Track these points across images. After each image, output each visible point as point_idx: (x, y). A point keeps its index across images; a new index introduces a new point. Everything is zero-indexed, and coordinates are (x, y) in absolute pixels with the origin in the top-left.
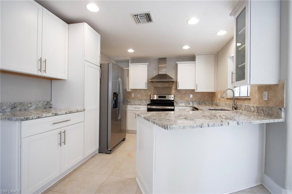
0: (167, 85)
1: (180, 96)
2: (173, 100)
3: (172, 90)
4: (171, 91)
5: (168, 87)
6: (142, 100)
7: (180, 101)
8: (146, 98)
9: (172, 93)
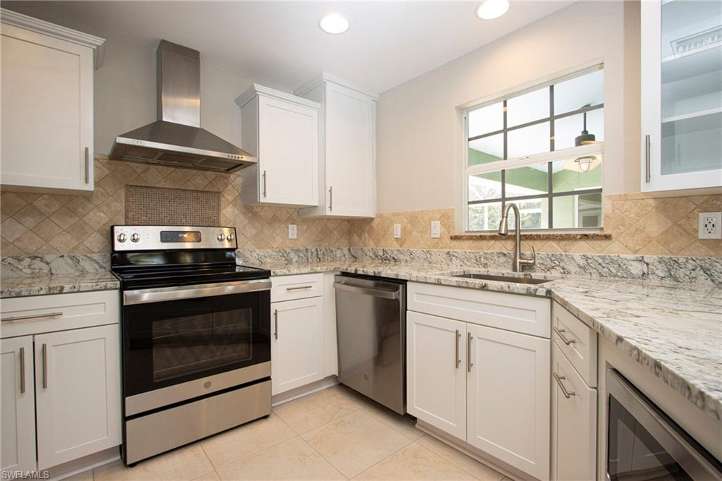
0: (199, 180)
1: (254, 231)
2: (232, 250)
3: (222, 205)
4: (218, 208)
5: (202, 192)
6: (48, 258)
7: (257, 251)
8: (75, 243)
9: (222, 220)
